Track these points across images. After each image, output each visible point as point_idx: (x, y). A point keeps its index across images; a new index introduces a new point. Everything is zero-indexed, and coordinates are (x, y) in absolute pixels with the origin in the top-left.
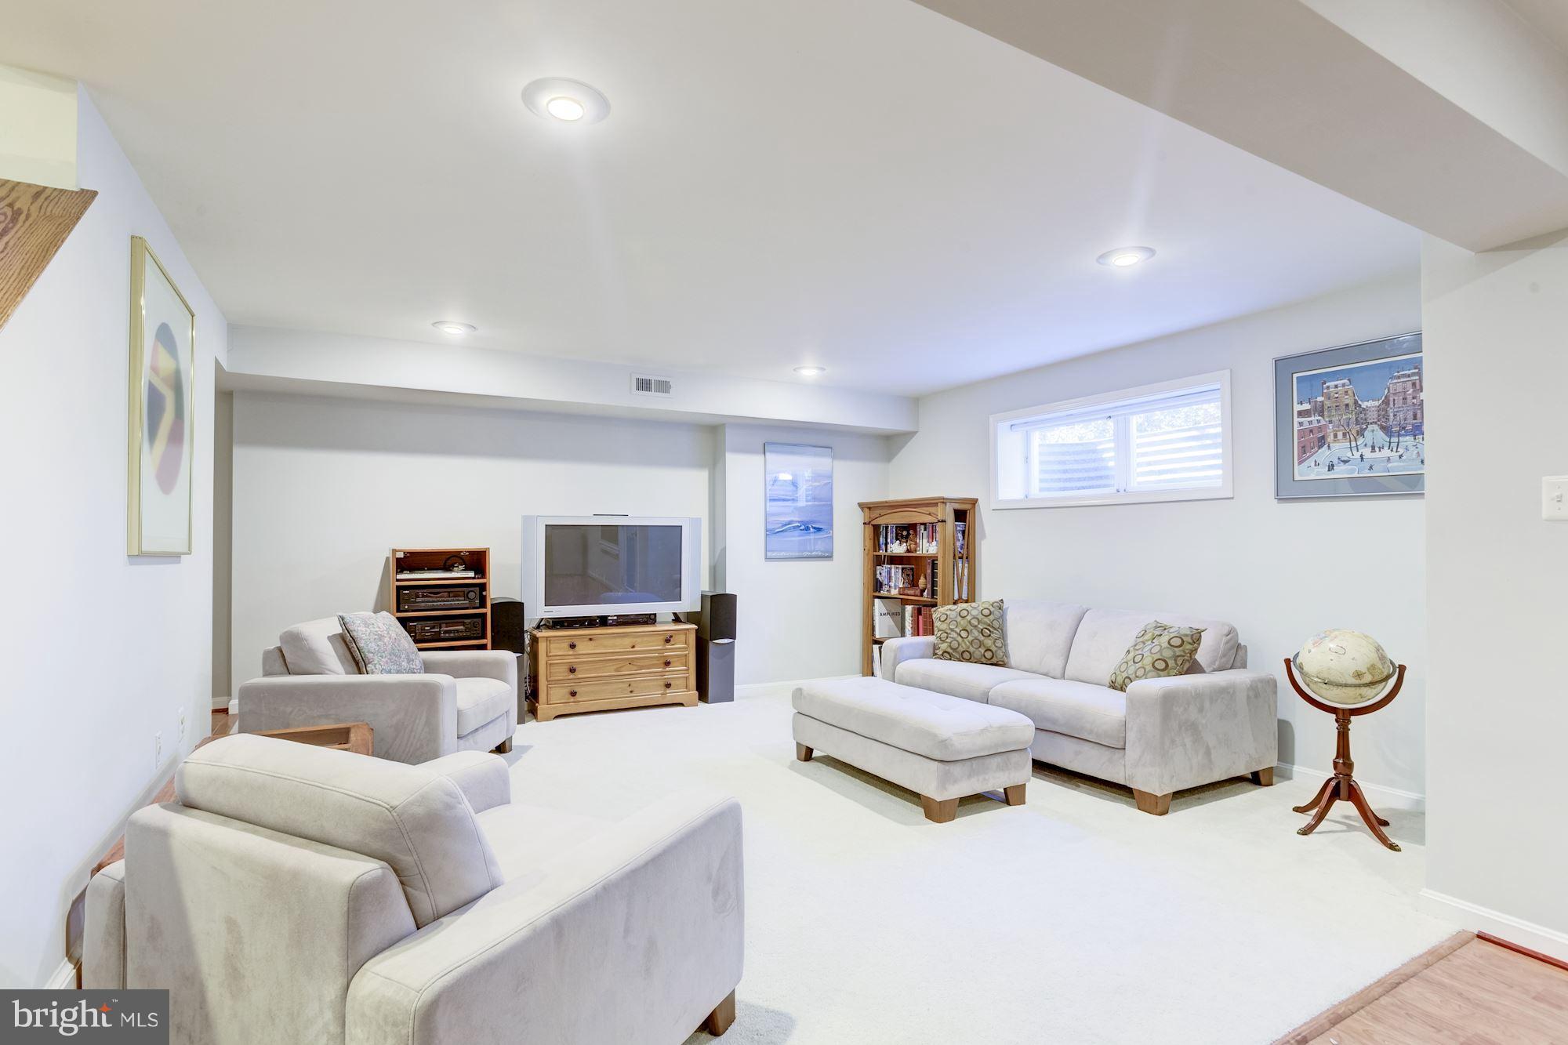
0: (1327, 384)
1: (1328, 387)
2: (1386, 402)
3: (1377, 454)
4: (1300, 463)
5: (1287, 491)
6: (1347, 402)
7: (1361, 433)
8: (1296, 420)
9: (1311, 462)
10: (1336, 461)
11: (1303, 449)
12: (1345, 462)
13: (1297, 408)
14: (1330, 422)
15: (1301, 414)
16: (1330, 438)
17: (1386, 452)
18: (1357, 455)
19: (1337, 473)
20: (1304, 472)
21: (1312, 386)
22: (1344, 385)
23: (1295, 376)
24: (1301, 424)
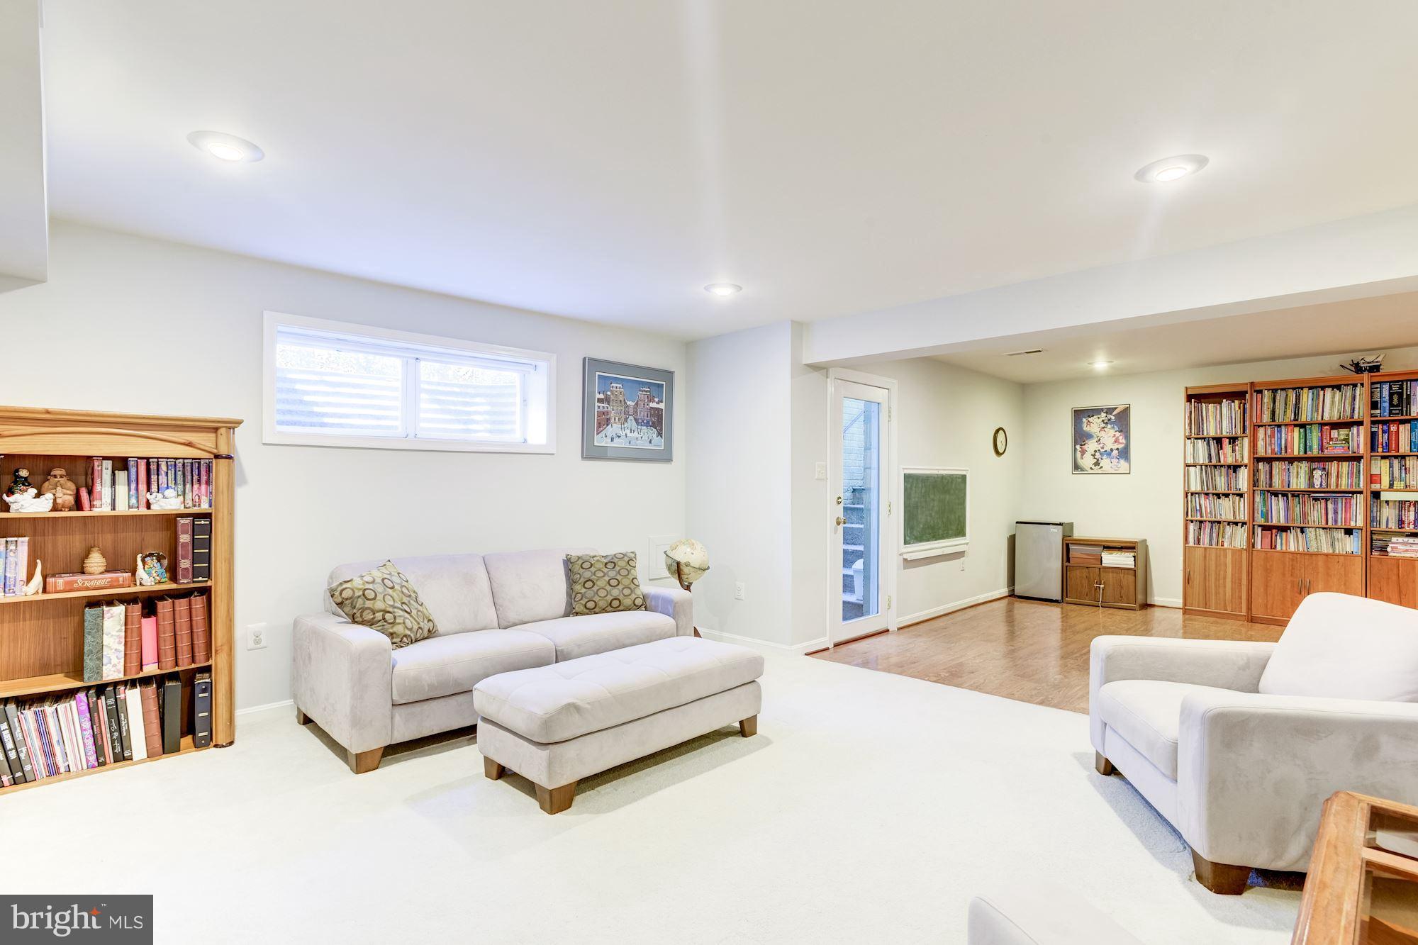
0: (613, 385)
1: (613, 387)
2: (637, 404)
3: (632, 435)
4: (598, 434)
5: (591, 453)
6: (621, 399)
7: (626, 420)
8: (597, 404)
9: (602, 434)
10: (615, 436)
11: (599, 425)
12: (619, 437)
13: (598, 396)
14: (613, 410)
15: (600, 400)
16: (612, 420)
17: (636, 434)
18: (624, 433)
19: (615, 443)
20: (599, 441)
21: (605, 383)
22: (620, 388)
23: (597, 373)
24: (599, 407)
